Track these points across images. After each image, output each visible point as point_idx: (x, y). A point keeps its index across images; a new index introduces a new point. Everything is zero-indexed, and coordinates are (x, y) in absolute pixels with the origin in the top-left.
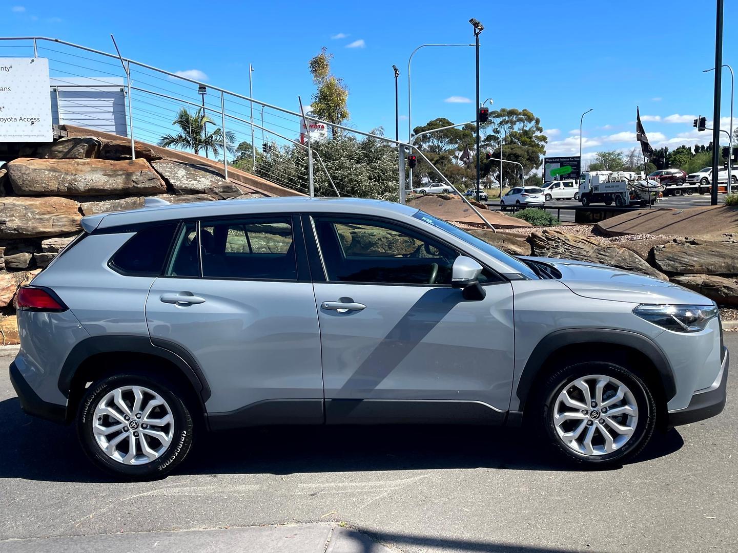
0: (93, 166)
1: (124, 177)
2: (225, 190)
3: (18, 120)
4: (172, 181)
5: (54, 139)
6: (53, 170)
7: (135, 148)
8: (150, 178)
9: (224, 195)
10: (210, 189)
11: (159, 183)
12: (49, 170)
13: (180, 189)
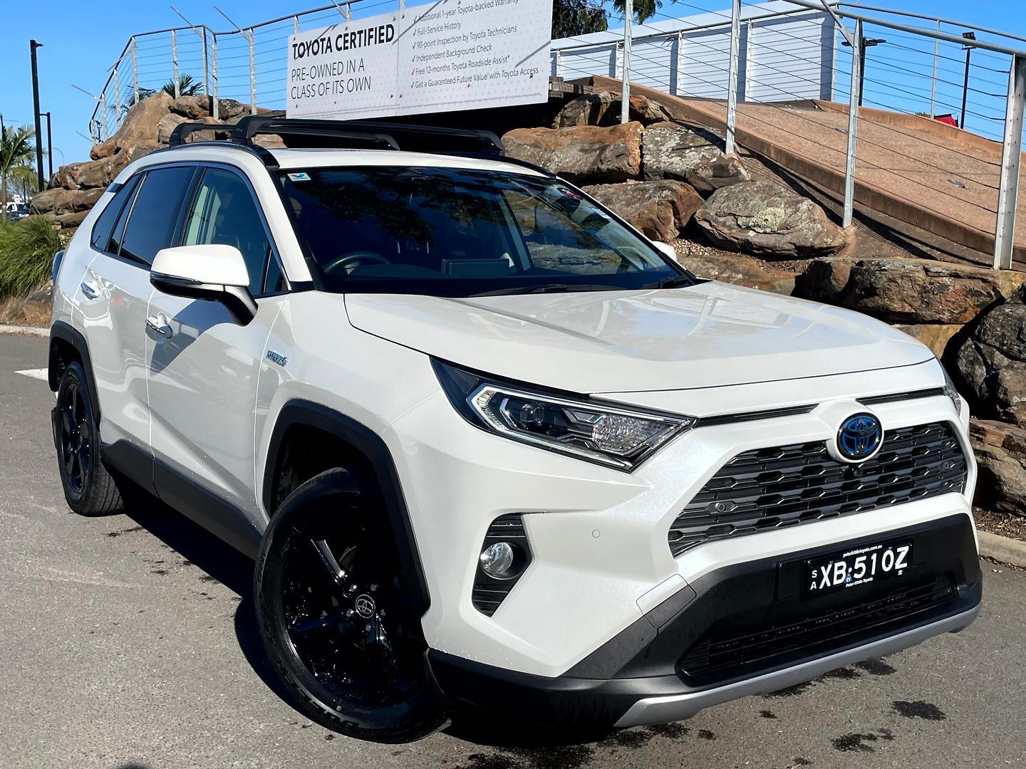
0: (575, 137)
1: (598, 152)
2: (717, 173)
3: (519, 73)
4: (647, 158)
5: (550, 98)
6: (536, 145)
7: (631, 104)
8: (618, 154)
9: (715, 182)
10: (694, 170)
11: (626, 162)
12: (532, 146)
13: (651, 172)
